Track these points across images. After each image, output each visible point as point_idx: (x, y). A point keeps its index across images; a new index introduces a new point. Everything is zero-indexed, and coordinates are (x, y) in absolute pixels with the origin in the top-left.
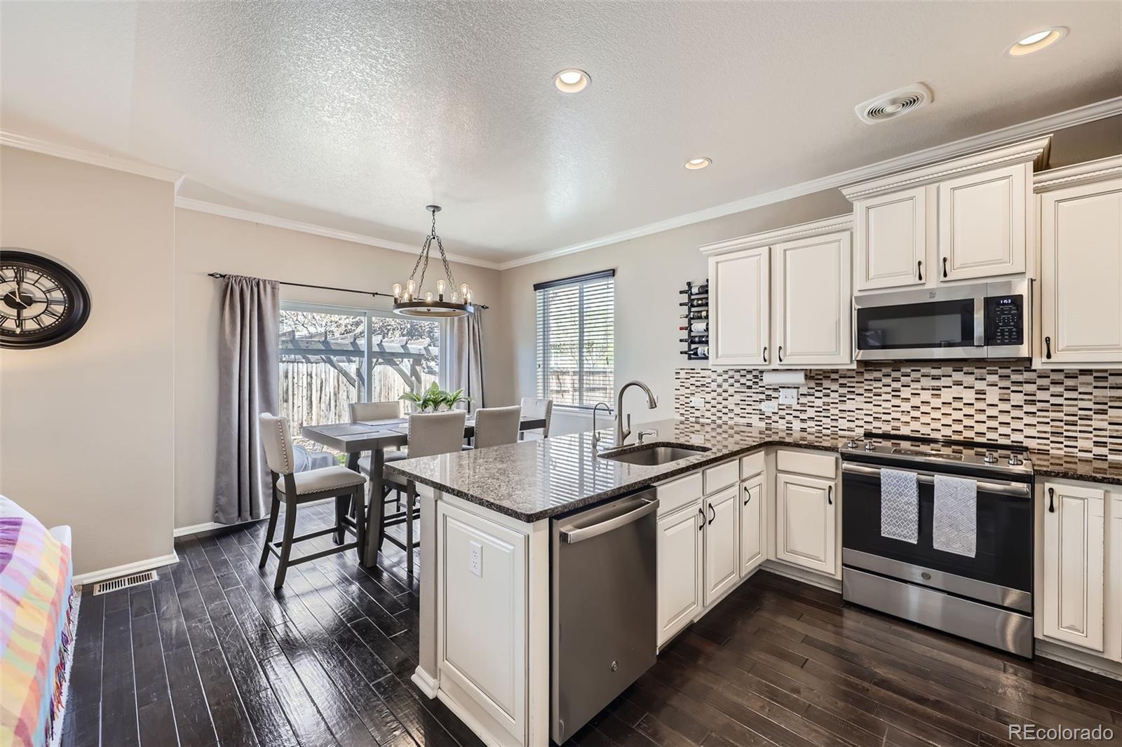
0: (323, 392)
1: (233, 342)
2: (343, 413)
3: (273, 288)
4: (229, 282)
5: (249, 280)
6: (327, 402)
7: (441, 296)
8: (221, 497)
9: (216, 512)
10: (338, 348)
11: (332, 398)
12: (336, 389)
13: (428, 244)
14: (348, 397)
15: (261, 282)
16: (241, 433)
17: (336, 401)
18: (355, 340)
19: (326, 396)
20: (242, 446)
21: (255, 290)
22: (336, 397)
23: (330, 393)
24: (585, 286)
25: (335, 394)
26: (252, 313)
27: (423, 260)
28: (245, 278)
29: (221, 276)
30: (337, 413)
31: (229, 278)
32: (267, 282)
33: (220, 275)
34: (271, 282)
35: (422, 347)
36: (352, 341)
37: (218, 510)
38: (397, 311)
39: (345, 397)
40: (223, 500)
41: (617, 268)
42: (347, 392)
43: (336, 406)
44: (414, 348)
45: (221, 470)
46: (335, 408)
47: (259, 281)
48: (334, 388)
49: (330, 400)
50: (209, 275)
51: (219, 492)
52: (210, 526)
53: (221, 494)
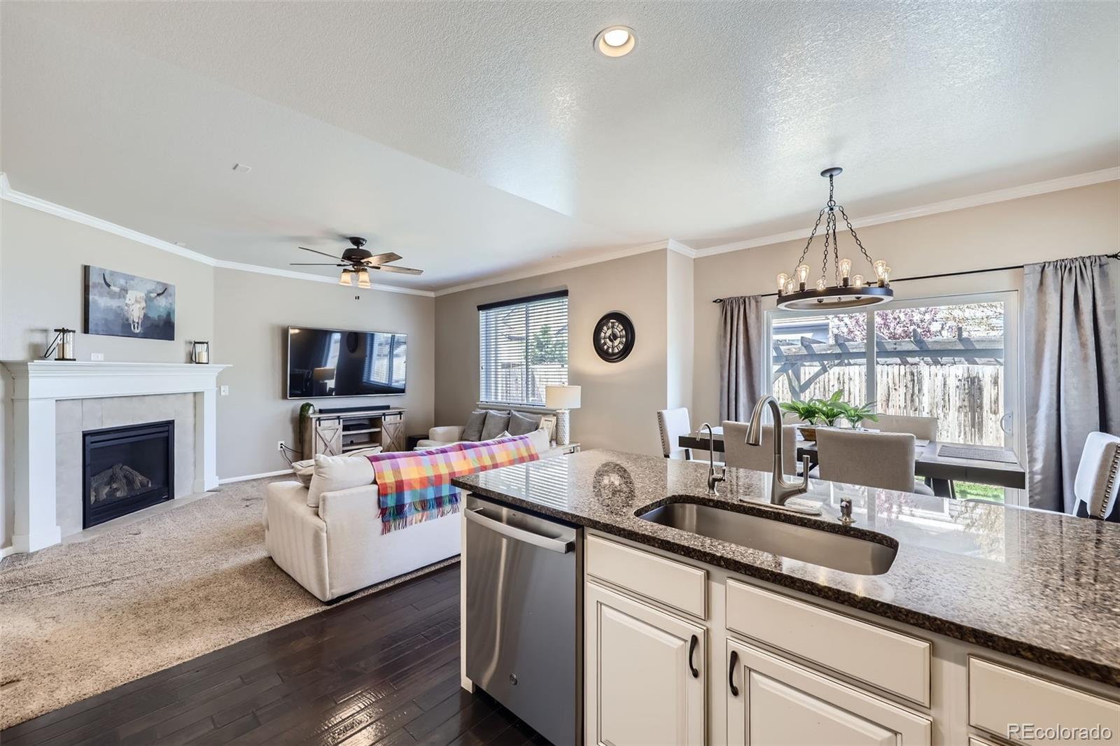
1: (725, 352)
3: (757, 302)
4: (725, 305)
5: (738, 300)
7: (846, 280)
13: (832, 220)
15: (747, 299)
27: (831, 240)
28: (735, 299)
29: (721, 301)
31: (725, 301)
32: (751, 297)
34: (754, 297)
38: (782, 306)
47: (745, 299)
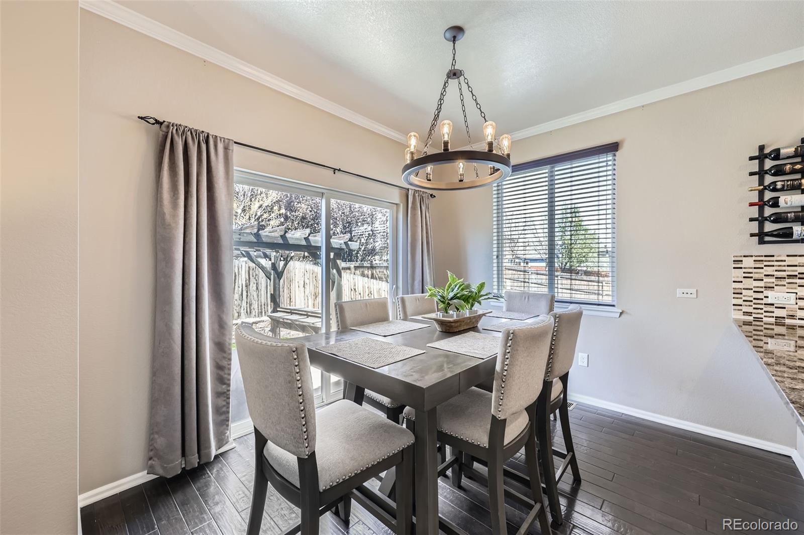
0: (237, 284)
1: (175, 216)
2: (254, 302)
3: (226, 149)
4: (168, 132)
5: (196, 133)
6: (240, 293)
8: (156, 436)
9: (150, 459)
10: (269, 241)
11: (244, 289)
12: (248, 282)
14: (257, 288)
15: (211, 138)
16: (185, 344)
17: (247, 292)
18: (286, 232)
19: (239, 287)
20: (186, 362)
21: (204, 146)
22: (247, 288)
23: (242, 284)
24: (556, 169)
25: (246, 286)
26: (200, 178)
28: (190, 130)
29: (157, 122)
30: (248, 302)
31: (168, 127)
32: (219, 139)
33: (156, 120)
34: (223, 139)
35: (342, 242)
36: (282, 233)
37: (153, 454)
39: (255, 288)
40: (160, 442)
41: (622, 141)
42: (257, 284)
43: (247, 296)
44: (336, 243)
45: (156, 398)
46: (247, 298)
47: (208, 136)
48: (246, 281)
49: (242, 291)
50: (139, 117)
51: (154, 429)
52: (140, 478)
53: (157, 433)
